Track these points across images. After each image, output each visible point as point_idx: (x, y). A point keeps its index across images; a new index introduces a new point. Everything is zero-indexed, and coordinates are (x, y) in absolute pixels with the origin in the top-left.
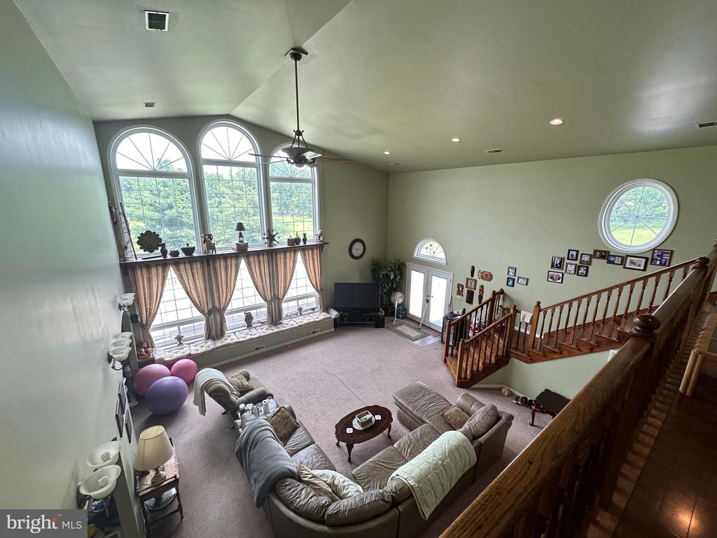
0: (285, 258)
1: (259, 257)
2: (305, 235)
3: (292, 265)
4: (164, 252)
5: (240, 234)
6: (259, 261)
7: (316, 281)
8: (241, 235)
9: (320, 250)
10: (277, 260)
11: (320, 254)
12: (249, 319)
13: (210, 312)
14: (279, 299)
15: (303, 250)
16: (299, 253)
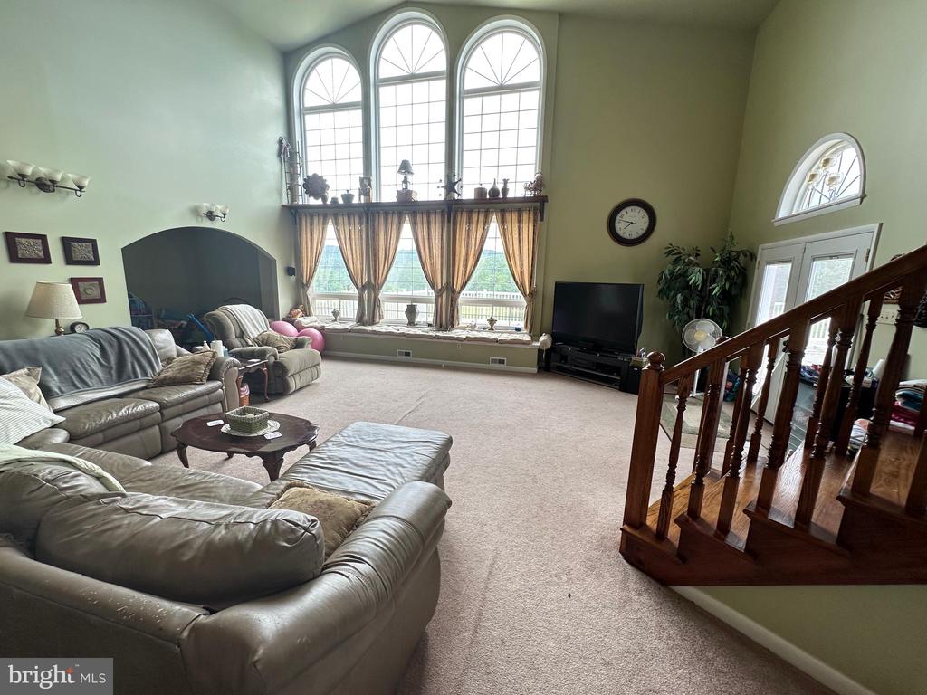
0: (469, 222)
1: (428, 217)
2: (506, 182)
3: (479, 237)
4: (324, 199)
5: (406, 178)
6: (429, 222)
7: (522, 273)
8: (405, 181)
9: (535, 215)
10: (455, 224)
11: (535, 221)
12: (411, 312)
13: (364, 287)
14: (453, 291)
15: (503, 212)
16: (494, 217)
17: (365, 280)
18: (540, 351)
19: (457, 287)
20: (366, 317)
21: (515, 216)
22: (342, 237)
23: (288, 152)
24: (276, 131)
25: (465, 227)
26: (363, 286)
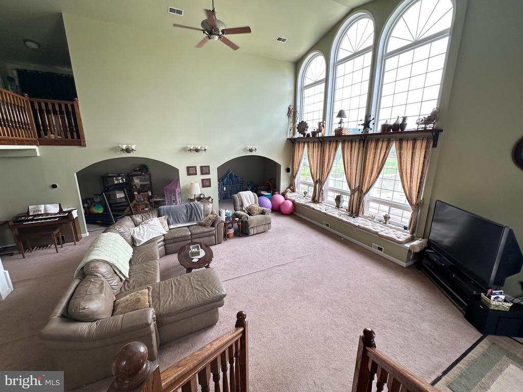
2: (404, 118)
4: (304, 134)
5: (341, 120)
7: (411, 189)
8: (341, 122)
14: (362, 192)
15: (401, 141)
16: (394, 144)
17: (318, 178)
18: (410, 251)
19: (364, 190)
20: (316, 199)
21: (410, 144)
22: (310, 154)
23: (293, 112)
24: (289, 102)
25: (373, 151)
26: (316, 181)
